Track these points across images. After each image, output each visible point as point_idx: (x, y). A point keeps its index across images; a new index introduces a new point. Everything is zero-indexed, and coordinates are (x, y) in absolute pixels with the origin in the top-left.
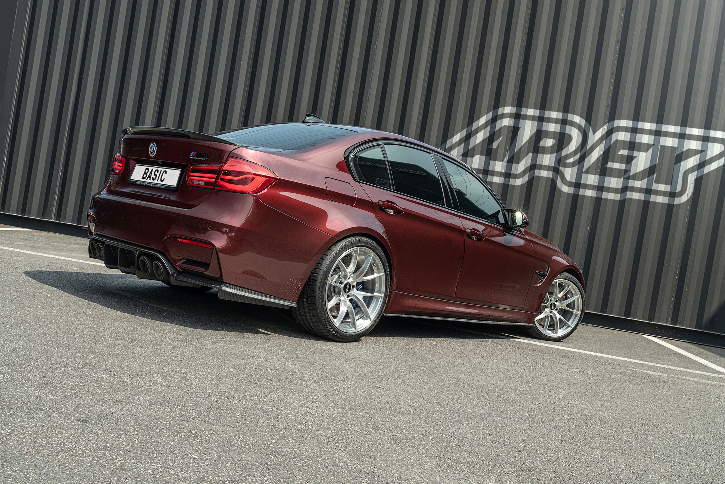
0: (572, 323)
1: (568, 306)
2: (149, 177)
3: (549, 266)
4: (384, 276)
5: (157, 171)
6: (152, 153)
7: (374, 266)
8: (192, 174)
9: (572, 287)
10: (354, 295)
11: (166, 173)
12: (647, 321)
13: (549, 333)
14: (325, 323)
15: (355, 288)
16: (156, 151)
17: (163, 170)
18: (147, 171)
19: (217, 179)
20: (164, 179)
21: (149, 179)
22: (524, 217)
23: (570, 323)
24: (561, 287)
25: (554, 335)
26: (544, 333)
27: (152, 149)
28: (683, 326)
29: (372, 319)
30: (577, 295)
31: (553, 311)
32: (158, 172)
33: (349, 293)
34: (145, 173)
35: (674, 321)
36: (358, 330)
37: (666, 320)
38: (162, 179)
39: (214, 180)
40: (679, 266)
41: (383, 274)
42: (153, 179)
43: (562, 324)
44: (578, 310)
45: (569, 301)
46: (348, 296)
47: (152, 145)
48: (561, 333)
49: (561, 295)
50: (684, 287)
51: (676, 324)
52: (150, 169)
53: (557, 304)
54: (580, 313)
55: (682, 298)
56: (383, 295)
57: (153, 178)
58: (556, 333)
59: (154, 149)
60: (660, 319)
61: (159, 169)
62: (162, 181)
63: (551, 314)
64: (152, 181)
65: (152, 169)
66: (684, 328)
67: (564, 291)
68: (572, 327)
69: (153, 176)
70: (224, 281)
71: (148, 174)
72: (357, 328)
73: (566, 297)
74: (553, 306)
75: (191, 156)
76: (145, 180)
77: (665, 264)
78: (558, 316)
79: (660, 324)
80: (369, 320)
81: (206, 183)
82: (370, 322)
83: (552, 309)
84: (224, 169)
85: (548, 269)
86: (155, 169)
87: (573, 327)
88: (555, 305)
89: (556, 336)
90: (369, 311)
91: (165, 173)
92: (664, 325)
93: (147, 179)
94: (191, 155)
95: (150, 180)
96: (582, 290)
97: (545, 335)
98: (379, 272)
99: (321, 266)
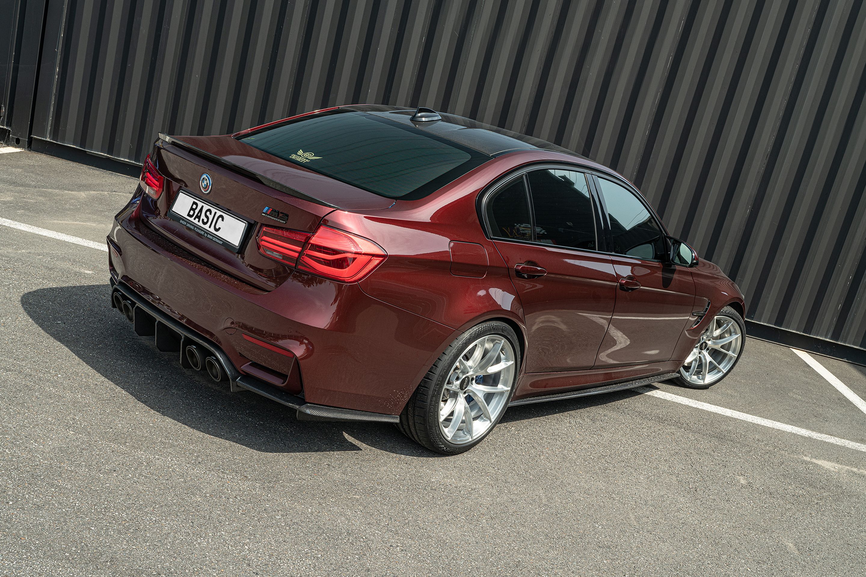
0: (724, 368)
1: (722, 347)
2: (198, 217)
3: (709, 302)
4: (514, 365)
5: (209, 210)
6: (204, 188)
7: (503, 353)
8: (265, 238)
9: (732, 324)
10: (472, 392)
11: (223, 220)
12: (802, 333)
13: (694, 379)
14: (435, 440)
15: (474, 381)
16: (210, 187)
17: (219, 213)
18: (194, 207)
19: (300, 253)
20: (220, 228)
21: (197, 219)
22: (693, 255)
23: (721, 367)
24: (719, 324)
25: (701, 382)
26: (689, 380)
27: (205, 183)
28: (845, 342)
29: (493, 420)
30: (736, 334)
31: (703, 351)
32: (211, 214)
33: (466, 389)
34: (192, 209)
35: (835, 336)
36: (474, 438)
37: (826, 333)
38: (217, 227)
39: (296, 255)
40: (854, 269)
41: (512, 362)
42: (205, 223)
43: (713, 368)
44: (734, 352)
45: (725, 341)
46: (465, 393)
47: (204, 176)
48: (709, 378)
49: (717, 333)
50: (856, 296)
51: (837, 340)
52: (200, 204)
53: (709, 343)
54: (736, 356)
55: (851, 309)
56: (509, 389)
57: (203, 220)
58: (703, 379)
59: (207, 183)
60: (819, 331)
61: (213, 210)
62: (217, 230)
63: (700, 355)
64: (201, 224)
65: (203, 206)
66: (847, 345)
67: (722, 328)
68: (723, 372)
69: (203, 216)
70: (307, 401)
71: (197, 211)
72: (473, 435)
73: (721, 337)
74: (703, 346)
75: (264, 213)
76: (192, 219)
77: (838, 265)
78: (709, 359)
79: (818, 337)
80: (489, 422)
81: (285, 256)
82: (490, 424)
83: (702, 350)
84: (311, 242)
85: (708, 306)
86: (206, 207)
87: (725, 372)
88: (706, 344)
89: (703, 383)
90: (490, 408)
91: (220, 219)
92: (822, 340)
93: (195, 219)
94: (265, 211)
95: (199, 221)
96: (744, 328)
97: (689, 382)
98: (507, 360)
99: (436, 369)
